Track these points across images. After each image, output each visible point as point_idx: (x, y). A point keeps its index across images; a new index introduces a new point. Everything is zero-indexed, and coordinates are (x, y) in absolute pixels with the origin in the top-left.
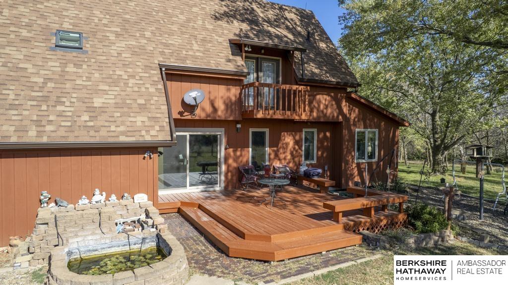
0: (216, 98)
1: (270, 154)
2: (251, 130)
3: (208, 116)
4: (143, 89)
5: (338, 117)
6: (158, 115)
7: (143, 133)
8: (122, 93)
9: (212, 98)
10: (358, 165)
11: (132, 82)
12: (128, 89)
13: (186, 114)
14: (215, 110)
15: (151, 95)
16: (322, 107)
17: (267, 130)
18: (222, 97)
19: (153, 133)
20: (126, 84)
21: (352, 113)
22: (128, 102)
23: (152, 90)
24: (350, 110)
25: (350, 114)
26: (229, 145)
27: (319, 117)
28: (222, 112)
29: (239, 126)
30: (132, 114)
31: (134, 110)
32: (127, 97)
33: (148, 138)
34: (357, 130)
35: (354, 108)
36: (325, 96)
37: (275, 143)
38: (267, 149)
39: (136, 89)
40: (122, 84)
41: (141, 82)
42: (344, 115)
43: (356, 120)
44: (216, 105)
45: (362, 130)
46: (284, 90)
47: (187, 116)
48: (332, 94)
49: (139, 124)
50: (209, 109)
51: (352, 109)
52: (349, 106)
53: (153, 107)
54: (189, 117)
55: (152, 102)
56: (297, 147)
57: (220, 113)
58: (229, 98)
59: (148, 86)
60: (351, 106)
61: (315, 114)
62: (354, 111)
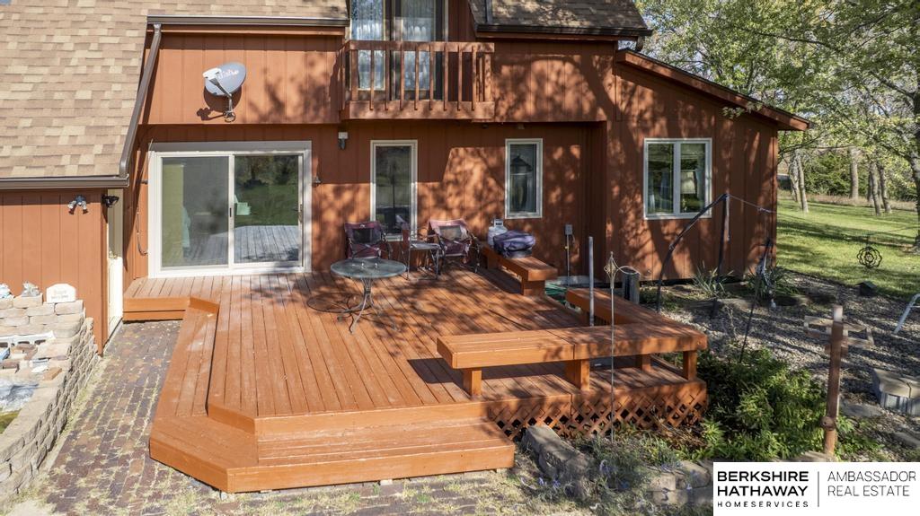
0: (279, 80)
1: (421, 198)
2: (374, 144)
3: (263, 118)
4: (97, 70)
5: (594, 110)
6: (110, 122)
7: (66, 160)
8: (53, 79)
9: (272, 79)
10: (655, 226)
11: (80, 54)
12: (67, 71)
13: (214, 113)
14: (278, 105)
15: (109, 80)
16: (549, 89)
17: (413, 144)
18: (292, 79)
19: (85, 159)
20: (66, 62)
21: (635, 100)
22: (57, 96)
23: (116, 70)
24: (629, 94)
25: (630, 104)
26: (322, 177)
27: (540, 113)
28: (295, 109)
29: (343, 135)
30: (55, 122)
31: (62, 113)
32: (60, 87)
33: (72, 171)
34: (648, 141)
35: (640, 88)
36: (558, 65)
37: (433, 170)
38: (415, 185)
39: (83, 70)
40: (57, 61)
41: (98, 55)
42: (611, 108)
43: (647, 115)
44: (281, 95)
45: (666, 141)
46: (454, 56)
47: (217, 119)
48: (576, 58)
49: (64, 141)
50: (264, 104)
51: (633, 92)
52: (625, 86)
53: (106, 105)
54: (221, 121)
55: (107, 95)
56: (492, 182)
57: (289, 112)
58: (309, 79)
59: (111, 62)
60: (631, 84)
61: (530, 107)
62: (642, 96)
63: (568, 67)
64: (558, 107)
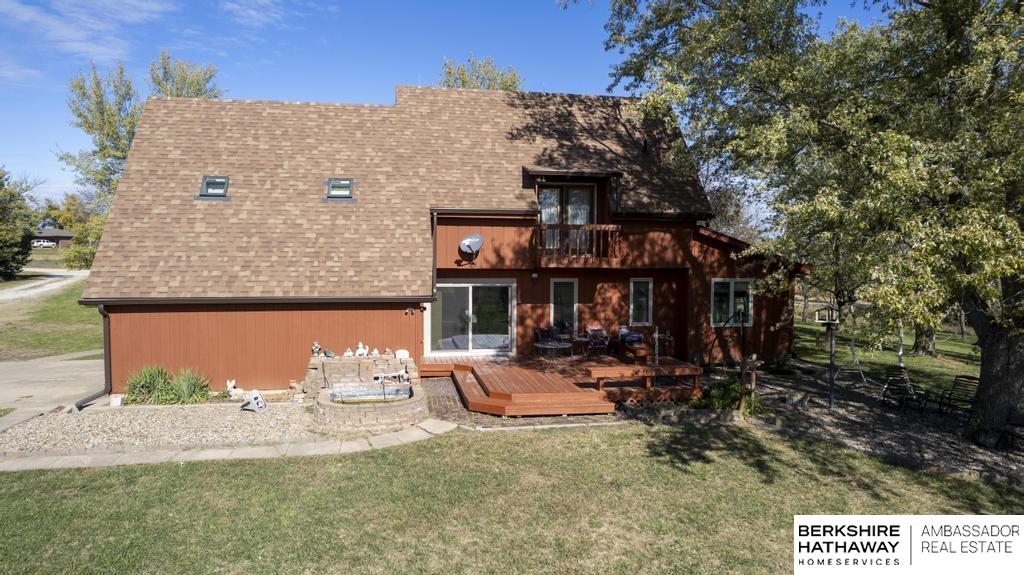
0: (501, 244)
1: (581, 312)
2: (553, 281)
3: (492, 265)
4: (410, 240)
5: (683, 261)
6: (422, 269)
7: (405, 288)
8: (389, 246)
9: (497, 244)
11: (399, 232)
12: (395, 240)
13: (464, 262)
14: (501, 259)
15: (417, 246)
16: (657, 249)
17: (575, 281)
18: (508, 245)
19: (414, 288)
20: (393, 235)
22: (393, 254)
23: (419, 240)
26: (522, 300)
28: (511, 261)
29: (535, 275)
30: (395, 268)
31: (398, 264)
32: (392, 250)
33: (409, 293)
34: (715, 280)
36: (662, 234)
37: (587, 297)
38: (576, 306)
39: (402, 240)
40: (389, 235)
41: (408, 232)
44: (502, 254)
46: (598, 232)
47: (466, 266)
48: (673, 230)
49: (402, 278)
50: (493, 259)
53: (418, 259)
54: (468, 267)
55: (418, 254)
56: (623, 304)
57: (507, 263)
58: (519, 243)
59: (415, 235)
63: (668, 236)
64: (662, 259)
